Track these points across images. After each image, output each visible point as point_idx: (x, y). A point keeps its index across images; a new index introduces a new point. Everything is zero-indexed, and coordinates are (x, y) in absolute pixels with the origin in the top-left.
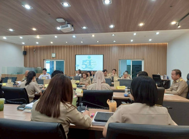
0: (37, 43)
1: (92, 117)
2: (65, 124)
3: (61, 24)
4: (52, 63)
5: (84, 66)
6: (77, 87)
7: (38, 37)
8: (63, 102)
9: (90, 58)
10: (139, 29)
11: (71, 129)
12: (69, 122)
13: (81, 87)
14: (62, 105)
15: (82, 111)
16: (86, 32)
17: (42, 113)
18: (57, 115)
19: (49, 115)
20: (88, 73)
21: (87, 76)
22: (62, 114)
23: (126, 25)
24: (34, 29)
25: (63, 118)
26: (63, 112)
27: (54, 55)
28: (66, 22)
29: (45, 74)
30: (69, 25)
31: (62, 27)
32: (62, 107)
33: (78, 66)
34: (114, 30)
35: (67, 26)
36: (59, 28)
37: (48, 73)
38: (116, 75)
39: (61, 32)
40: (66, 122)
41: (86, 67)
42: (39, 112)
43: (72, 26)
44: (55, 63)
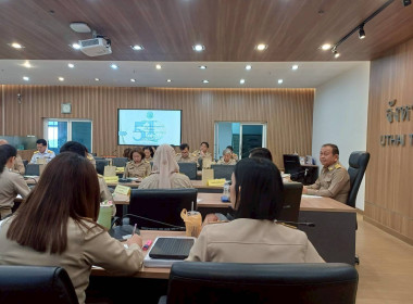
0: (26, 79)
3: (82, 36)
4: (62, 127)
5: (138, 136)
6: (120, 181)
7: (27, 64)
8: (74, 218)
9: (151, 116)
10: (256, 57)
11: (94, 277)
12: (89, 263)
13: (129, 181)
14: (72, 225)
15: (124, 237)
16: (141, 57)
17: (23, 243)
18: (60, 247)
19: (41, 249)
20: (147, 152)
21: (143, 156)
22: (72, 246)
23: (229, 47)
24: (16, 46)
25: (74, 253)
26: (76, 241)
27: (66, 108)
28: (95, 34)
29: (43, 152)
30: (100, 40)
31: (84, 45)
32: (73, 228)
33: (125, 133)
34: (203, 57)
35: (96, 42)
36: (77, 46)
38: (208, 154)
39: (80, 56)
40: (81, 263)
41: (143, 137)
42: (15, 243)
43: (109, 42)
44: (69, 126)
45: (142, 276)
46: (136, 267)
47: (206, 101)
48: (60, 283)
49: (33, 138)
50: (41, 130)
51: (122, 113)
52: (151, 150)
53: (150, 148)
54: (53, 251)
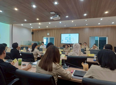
0: (39, 27)
1: (72, 73)
2: (55, 76)
3: (53, 15)
4: (47, 39)
5: (66, 41)
6: (62, 53)
7: (40, 24)
8: (54, 62)
9: (70, 35)
11: (59, 79)
12: (58, 75)
13: (65, 53)
14: (53, 64)
16: (68, 19)
17: (42, 68)
18: (51, 70)
19: (46, 70)
20: (69, 45)
22: (54, 70)
24: (38, 19)
25: (54, 72)
26: (55, 69)
27: (48, 34)
28: (56, 14)
29: (43, 45)
30: (58, 16)
31: (53, 17)
32: (54, 65)
33: (63, 40)
34: (87, 17)
36: (51, 18)
37: (45, 45)
39: (53, 20)
40: (56, 75)
41: (68, 41)
43: (60, 16)
44: (49, 38)
45: (71, 81)
46: (70, 78)
47: (87, 30)
48: (52, 79)
49: (41, 42)
50: (42, 40)
51: (62, 35)
52: (70, 45)
53: (70, 44)
54: (49, 71)
